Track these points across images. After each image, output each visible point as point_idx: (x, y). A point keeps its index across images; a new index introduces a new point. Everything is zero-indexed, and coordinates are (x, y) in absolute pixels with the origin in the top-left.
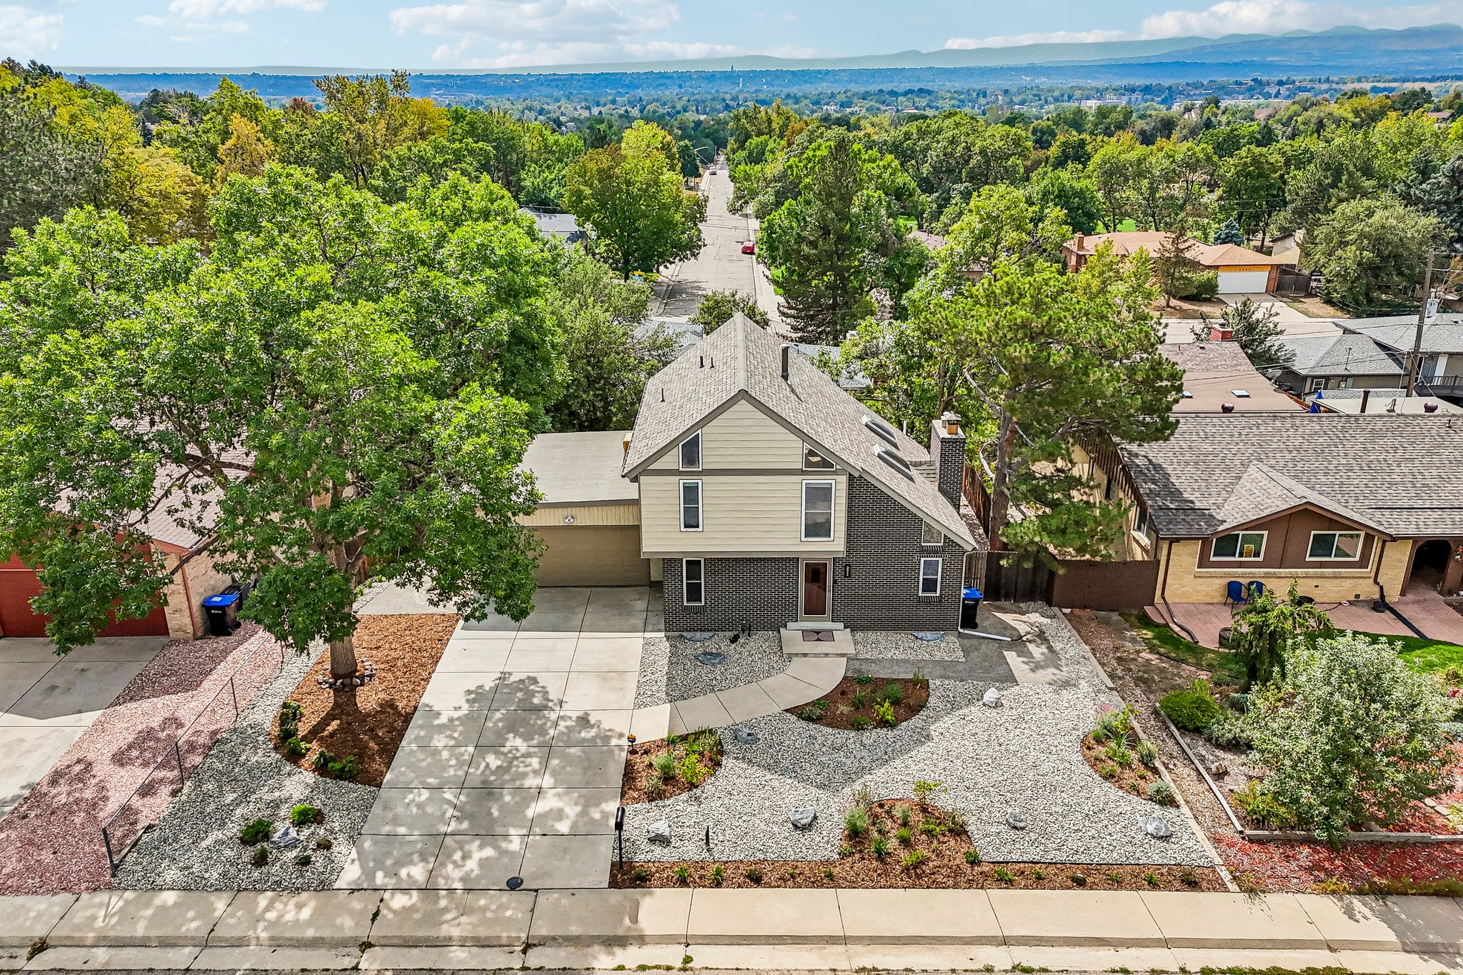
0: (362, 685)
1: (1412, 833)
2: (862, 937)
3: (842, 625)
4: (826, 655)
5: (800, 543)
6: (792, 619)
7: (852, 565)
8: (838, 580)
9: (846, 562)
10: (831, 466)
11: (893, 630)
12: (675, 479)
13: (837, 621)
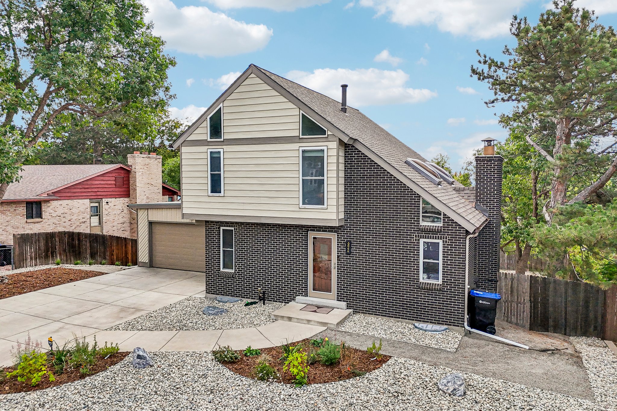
3: (344, 305)
4: (309, 322)
5: (298, 210)
6: (302, 294)
7: (353, 241)
8: (341, 256)
9: (348, 238)
10: (323, 132)
11: (395, 317)
12: (204, 149)
13: (341, 301)
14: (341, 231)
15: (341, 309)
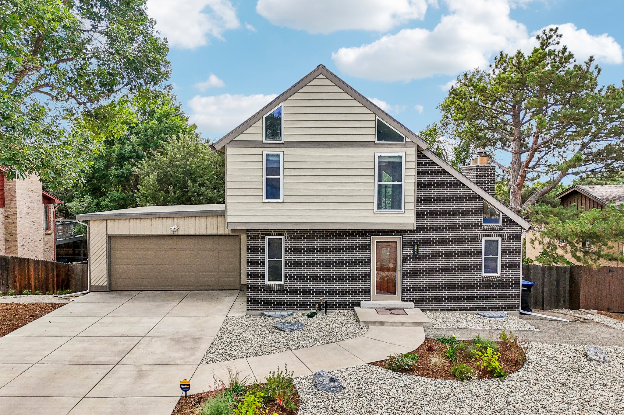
3: (412, 304)
4: (403, 324)
5: (373, 214)
6: (366, 299)
7: (420, 243)
8: (408, 258)
9: (414, 241)
10: (401, 139)
11: (460, 310)
12: (259, 151)
13: (407, 301)
14: (407, 234)
15: (410, 308)
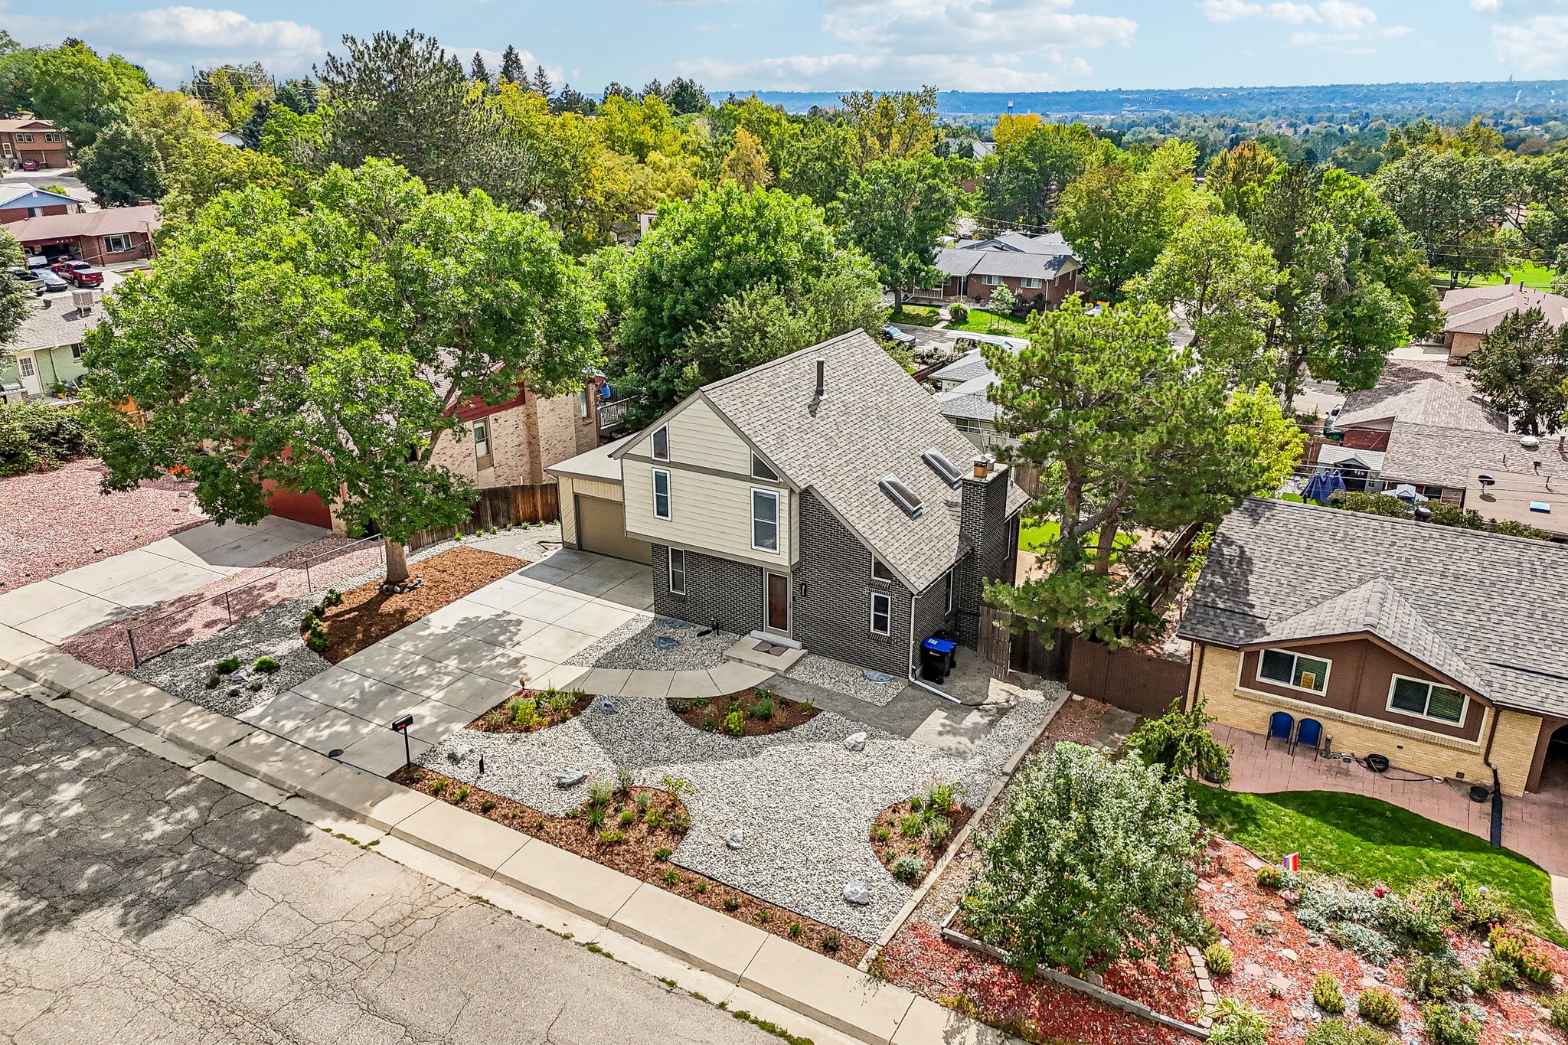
0: (400, 593)
1: (1138, 1004)
2: (506, 877)
3: (799, 644)
4: (759, 665)
5: (751, 550)
6: (757, 626)
7: (808, 584)
8: (797, 597)
9: (803, 581)
10: (774, 477)
11: (847, 662)
12: (648, 466)
13: (797, 639)
14: (797, 573)
15: (795, 650)
